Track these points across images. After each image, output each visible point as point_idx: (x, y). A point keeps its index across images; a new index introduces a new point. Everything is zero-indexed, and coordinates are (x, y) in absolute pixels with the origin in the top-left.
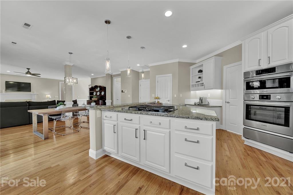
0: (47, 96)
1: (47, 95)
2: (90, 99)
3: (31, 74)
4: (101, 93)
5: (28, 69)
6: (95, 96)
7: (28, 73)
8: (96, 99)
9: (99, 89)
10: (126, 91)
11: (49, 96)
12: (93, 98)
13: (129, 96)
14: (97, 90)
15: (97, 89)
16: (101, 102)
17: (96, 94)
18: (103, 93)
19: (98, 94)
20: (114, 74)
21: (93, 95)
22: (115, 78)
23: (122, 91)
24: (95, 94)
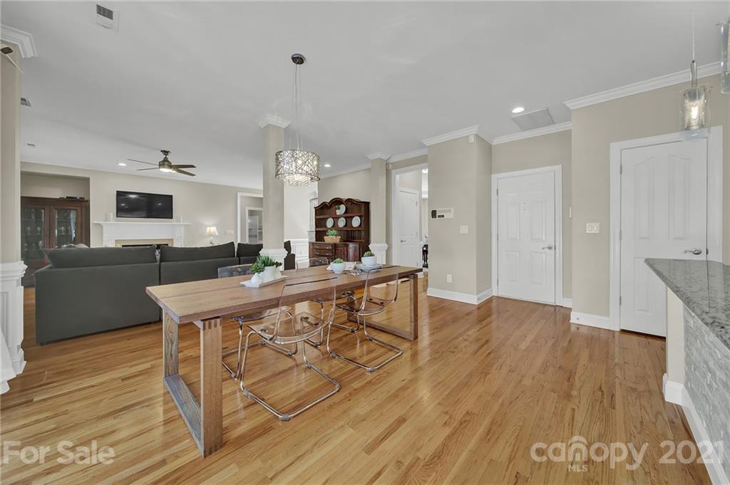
0: (208, 229)
1: (210, 226)
2: (316, 240)
3: (171, 167)
4: (349, 219)
5: (166, 153)
6: (331, 229)
7: (165, 163)
8: (337, 240)
9: (343, 208)
10: (450, 211)
11: (213, 229)
12: (328, 236)
13: (464, 229)
14: (338, 212)
15: (339, 209)
16: (355, 250)
17: (335, 225)
18: (356, 222)
19: (342, 223)
20: (395, 159)
21: (326, 226)
22: (398, 174)
23: (434, 214)
24: (330, 223)
